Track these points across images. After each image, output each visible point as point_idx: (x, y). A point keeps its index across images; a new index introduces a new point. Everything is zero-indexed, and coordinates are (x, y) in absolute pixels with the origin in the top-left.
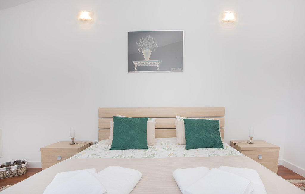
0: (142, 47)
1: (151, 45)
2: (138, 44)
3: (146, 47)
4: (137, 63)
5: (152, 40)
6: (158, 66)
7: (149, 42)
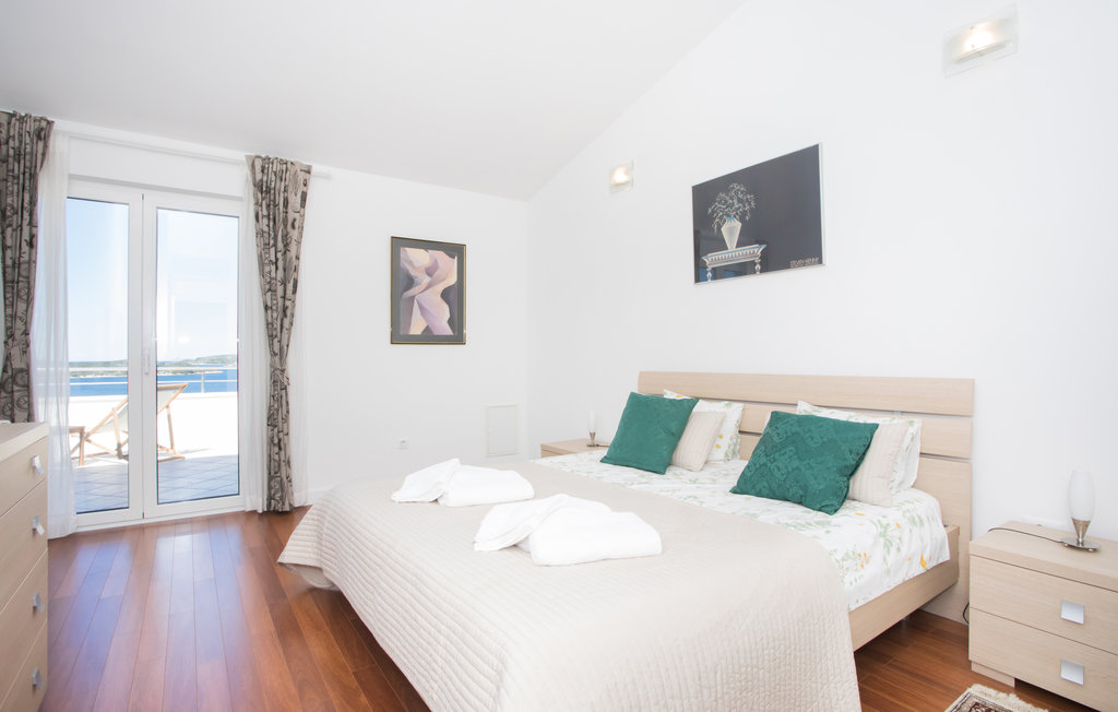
0: (721, 218)
1: (739, 208)
2: (713, 212)
3: (729, 216)
4: (713, 260)
5: (742, 192)
6: (757, 260)
7: (735, 201)
